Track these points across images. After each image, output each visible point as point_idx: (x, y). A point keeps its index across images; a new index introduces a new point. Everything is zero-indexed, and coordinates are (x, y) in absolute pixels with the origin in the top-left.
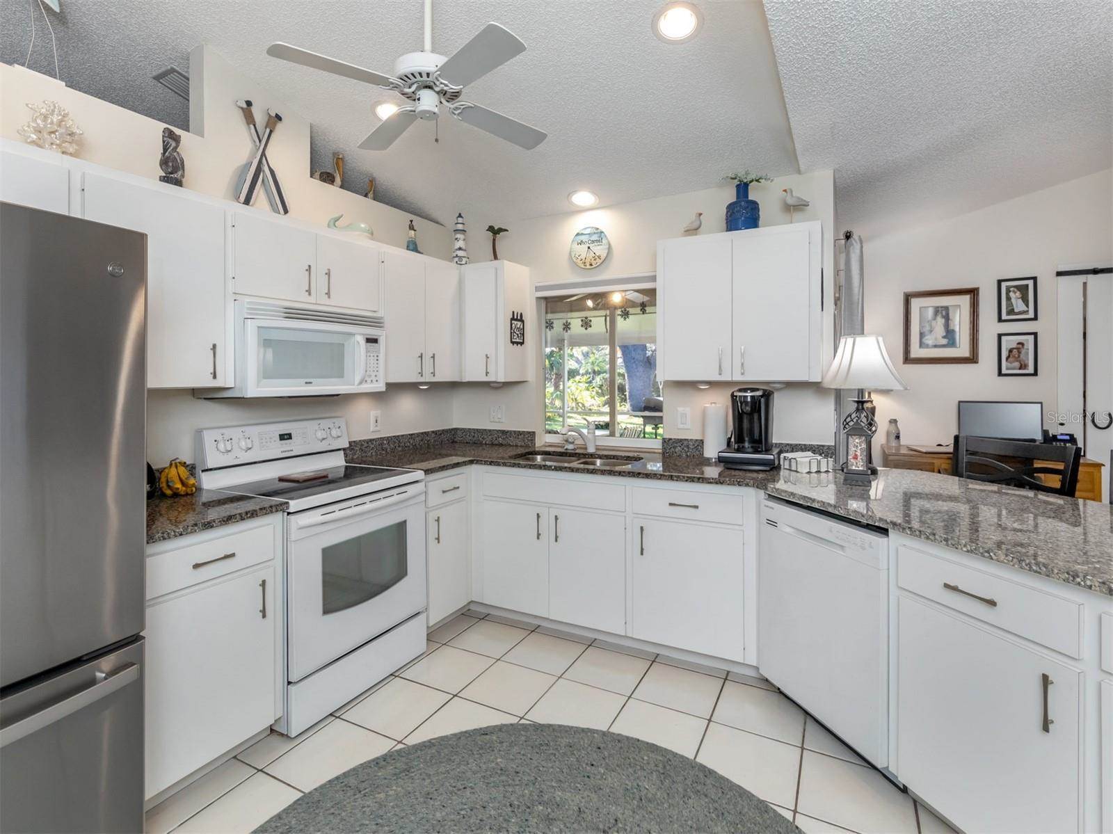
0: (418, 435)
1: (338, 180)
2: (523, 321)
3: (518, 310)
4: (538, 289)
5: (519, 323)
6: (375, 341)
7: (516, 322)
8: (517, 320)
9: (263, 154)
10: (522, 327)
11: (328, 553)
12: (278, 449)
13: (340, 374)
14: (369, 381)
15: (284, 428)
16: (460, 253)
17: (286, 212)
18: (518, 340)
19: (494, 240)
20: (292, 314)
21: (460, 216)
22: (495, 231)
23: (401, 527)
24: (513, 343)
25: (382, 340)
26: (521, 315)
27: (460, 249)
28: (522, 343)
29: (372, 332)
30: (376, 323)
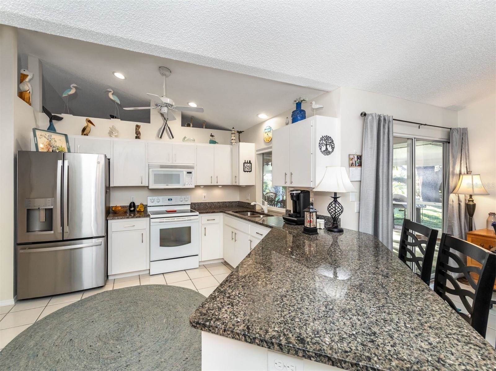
0: (221, 202)
1: (191, 125)
2: (251, 163)
3: (247, 159)
4: (257, 151)
5: (248, 164)
6: (191, 173)
7: (246, 164)
8: (247, 163)
9: (166, 123)
10: (250, 165)
11: (161, 230)
12: (168, 203)
13: (179, 183)
14: (188, 185)
15: (170, 197)
16: (233, 141)
17: (173, 137)
18: (248, 170)
19: (239, 135)
20: (162, 167)
21: (233, 128)
22: (240, 132)
23: (190, 228)
24: (245, 171)
25: (193, 173)
26: (250, 161)
27: (232, 140)
28: (250, 172)
29: (189, 170)
30: (192, 168)
